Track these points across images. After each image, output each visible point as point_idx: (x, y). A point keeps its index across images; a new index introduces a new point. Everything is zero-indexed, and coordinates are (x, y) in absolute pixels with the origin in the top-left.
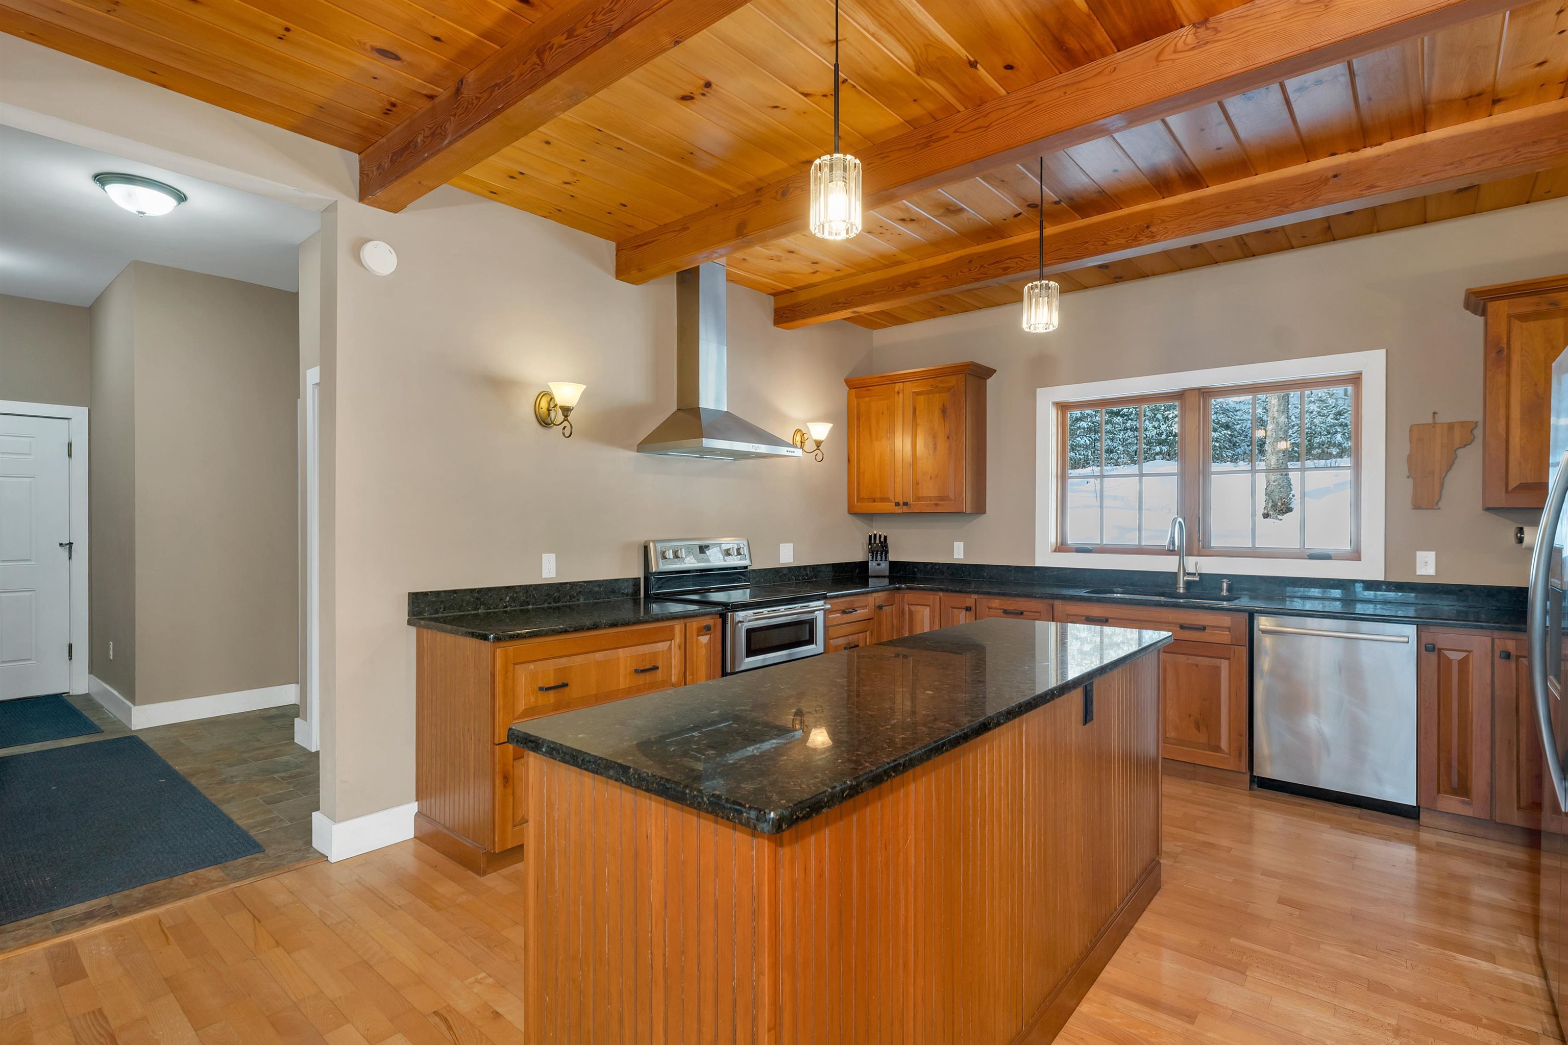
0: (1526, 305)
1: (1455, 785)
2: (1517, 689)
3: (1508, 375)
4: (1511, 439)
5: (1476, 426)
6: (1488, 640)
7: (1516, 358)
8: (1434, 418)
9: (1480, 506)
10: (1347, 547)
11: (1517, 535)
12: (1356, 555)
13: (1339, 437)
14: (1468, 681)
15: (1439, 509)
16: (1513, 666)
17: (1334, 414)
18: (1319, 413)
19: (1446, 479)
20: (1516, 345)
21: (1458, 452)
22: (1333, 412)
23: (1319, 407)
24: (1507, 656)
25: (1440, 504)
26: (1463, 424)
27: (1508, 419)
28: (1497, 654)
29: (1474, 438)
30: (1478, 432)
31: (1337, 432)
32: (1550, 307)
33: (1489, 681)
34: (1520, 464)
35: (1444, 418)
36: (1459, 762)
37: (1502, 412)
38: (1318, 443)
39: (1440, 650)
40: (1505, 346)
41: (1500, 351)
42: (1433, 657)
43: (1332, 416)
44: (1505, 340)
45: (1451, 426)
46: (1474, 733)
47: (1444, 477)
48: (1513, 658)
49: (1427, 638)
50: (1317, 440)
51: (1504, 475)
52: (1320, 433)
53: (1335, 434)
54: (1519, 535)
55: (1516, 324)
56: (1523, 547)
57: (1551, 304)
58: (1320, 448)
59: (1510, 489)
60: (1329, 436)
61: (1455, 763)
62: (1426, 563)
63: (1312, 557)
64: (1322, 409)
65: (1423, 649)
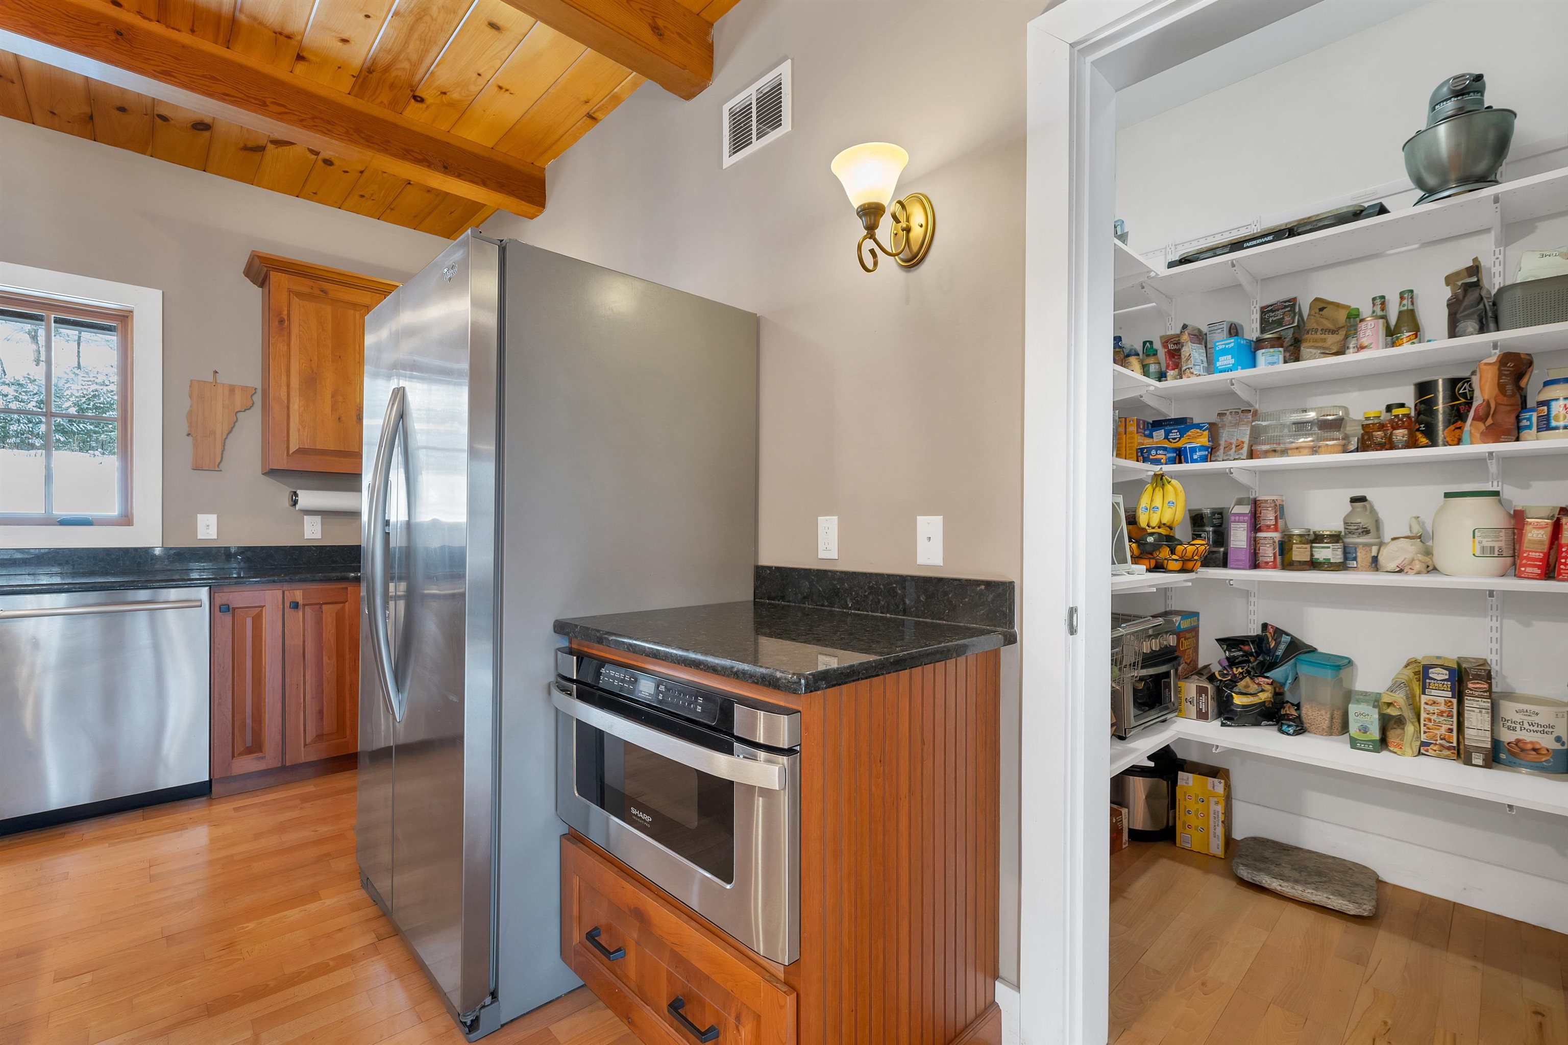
0: (302, 285)
1: (249, 744)
2: (304, 636)
3: (289, 345)
4: (291, 406)
5: (256, 392)
6: (279, 593)
7: (295, 330)
8: (215, 377)
9: (259, 471)
10: (115, 511)
11: (292, 497)
12: (126, 519)
13: (43, 428)
14: (261, 636)
15: (221, 471)
16: (301, 614)
17: (37, 402)
18: (15, 397)
19: (227, 440)
20: (295, 319)
21: (239, 415)
22: (35, 399)
23: (17, 391)
24: (295, 606)
25: (221, 466)
26: (244, 389)
27: (288, 386)
28: (287, 605)
29: (253, 404)
30: (258, 398)
31: (41, 422)
32: (321, 293)
33: (280, 633)
34: (299, 430)
35: (225, 378)
36: (253, 720)
37: (284, 378)
38: (16, 431)
39: (234, 609)
40: (286, 318)
41: (281, 321)
42: (227, 619)
43: (34, 404)
44: (286, 312)
45: (232, 389)
46: (267, 685)
47: (225, 439)
48: (301, 607)
49: (221, 598)
50: (14, 427)
51: (286, 439)
52: (19, 420)
53: (38, 423)
54: (294, 498)
55: (295, 301)
56: (297, 509)
57: (322, 291)
58: (18, 437)
59: (291, 452)
60: (30, 425)
61: (249, 721)
62: (208, 526)
63: (64, 523)
64: (20, 393)
65: (217, 609)
